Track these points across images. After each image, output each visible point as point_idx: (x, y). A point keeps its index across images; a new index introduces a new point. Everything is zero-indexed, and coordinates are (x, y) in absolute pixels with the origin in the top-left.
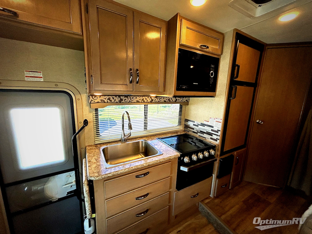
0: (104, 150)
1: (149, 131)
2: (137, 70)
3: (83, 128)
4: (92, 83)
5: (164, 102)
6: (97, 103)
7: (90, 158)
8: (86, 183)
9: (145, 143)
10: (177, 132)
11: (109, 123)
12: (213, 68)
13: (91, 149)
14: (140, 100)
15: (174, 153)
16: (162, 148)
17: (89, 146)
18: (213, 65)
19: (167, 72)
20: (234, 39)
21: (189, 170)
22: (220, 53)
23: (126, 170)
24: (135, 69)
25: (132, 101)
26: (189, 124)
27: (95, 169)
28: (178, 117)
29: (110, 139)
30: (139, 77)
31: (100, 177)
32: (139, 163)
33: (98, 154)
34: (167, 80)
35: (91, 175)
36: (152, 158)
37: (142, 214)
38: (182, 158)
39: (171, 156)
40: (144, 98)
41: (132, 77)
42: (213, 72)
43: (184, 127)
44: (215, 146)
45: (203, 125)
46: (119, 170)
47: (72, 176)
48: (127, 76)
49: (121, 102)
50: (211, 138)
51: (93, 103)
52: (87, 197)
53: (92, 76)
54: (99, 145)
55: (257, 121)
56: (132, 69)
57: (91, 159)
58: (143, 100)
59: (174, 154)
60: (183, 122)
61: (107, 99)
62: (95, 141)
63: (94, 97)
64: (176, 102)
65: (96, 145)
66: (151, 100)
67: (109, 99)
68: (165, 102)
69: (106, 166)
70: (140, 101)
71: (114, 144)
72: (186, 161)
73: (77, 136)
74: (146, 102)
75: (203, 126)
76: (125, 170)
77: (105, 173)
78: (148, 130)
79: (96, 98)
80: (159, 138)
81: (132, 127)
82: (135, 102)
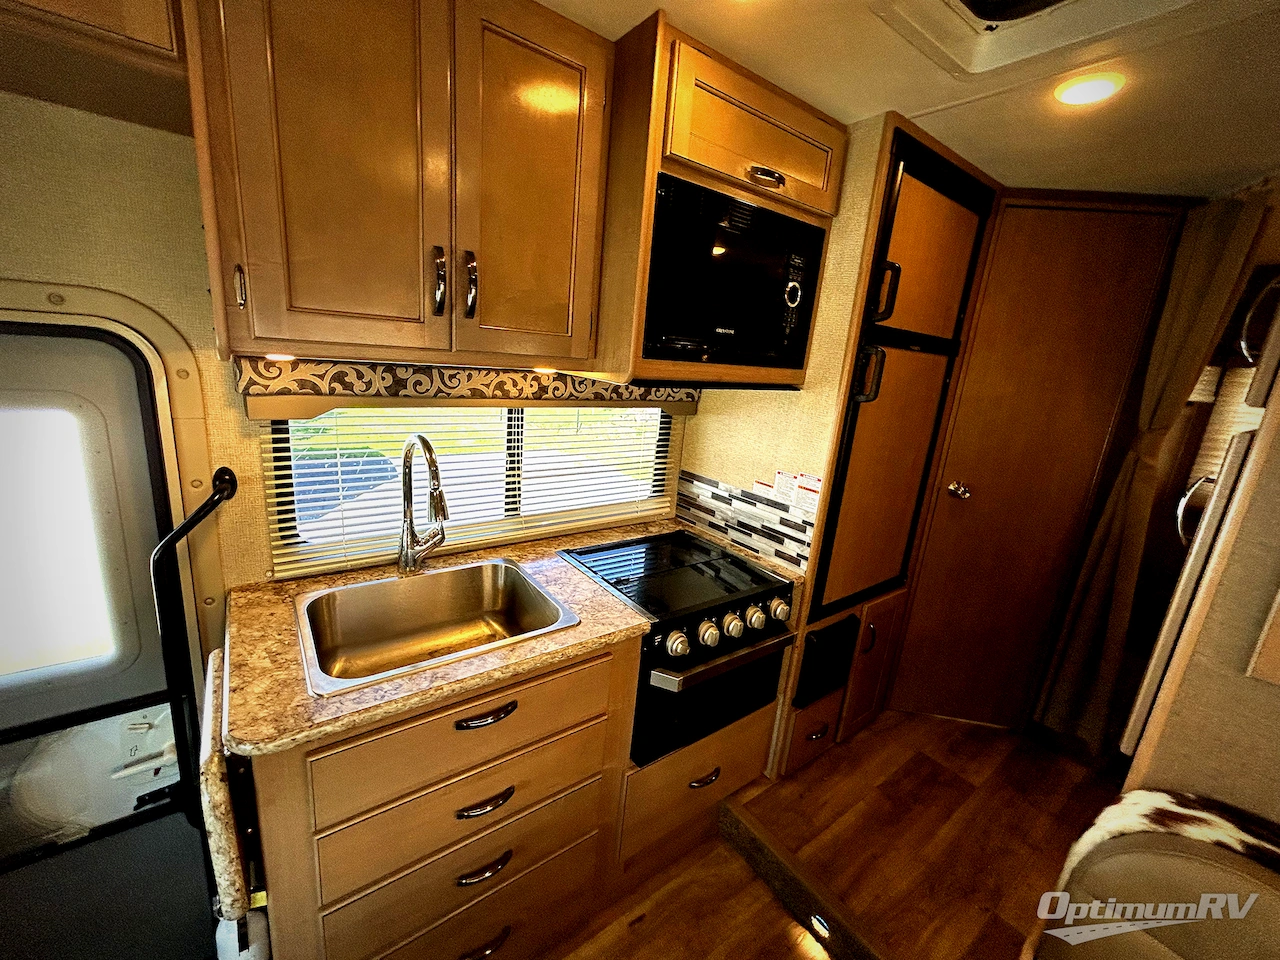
0: (314, 611)
1: (526, 522)
2: (470, 256)
3: (209, 507)
4: (241, 304)
5: (596, 398)
6: (279, 393)
7: (241, 650)
8: (214, 768)
9: (506, 573)
10: (645, 524)
11: (340, 485)
12: (798, 268)
13: (250, 604)
14: (488, 386)
15: (628, 619)
16: (578, 597)
17: (243, 589)
18: (800, 256)
19: (608, 272)
20: (887, 156)
21: (685, 682)
22: (827, 210)
23: (412, 701)
24: (460, 253)
25: (449, 391)
26: (695, 490)
27: (261, 702)
28: (652, 464)
29: (349, 558)
30: (476, 286)
31: (285, 740)
32: (473, 668)
33: (284, 627)
34: (605, 309)
35: (237, 734)
36: (533, 643)
37: (488, 874)
38: (658, 639)
39: (613, 630)
40: (504, 377)
41: (442, 287)
42: (797, 285)
43: (678, 505)
44: (792, 583)
45: (750, 498)
46: (377, 703)
47: (157, 726)
48: (423, 279)
49: (396, 394)
50: (779, 554)
51: (258, 395)
52: (219, 831)
53: (240, 269)
54: (294, 586)
55: (951, 487)
56: (446, 250)
57: (245, 653)
58: (500, 385)
59: (627, 623)
60: (673, 484)
61: (328, 378)
62: (276, 568)
63: (261, 365)
64: (645, 400)
65: (277, 585)
66: (535, 388)
67: (339, 378)
68: (599, 400)
69: (318, 686)
70: (488, 392)
71: (367, 577)
72: (674, 647)
73: (181, 545)
74: (516, 398)
75: (749, 503)
76: (408, 699)
77: (309, 720)
78: (522, 514)
79: (274, 372)
80: (568, 552)
81: (448, 503)
82: (462, 397)
